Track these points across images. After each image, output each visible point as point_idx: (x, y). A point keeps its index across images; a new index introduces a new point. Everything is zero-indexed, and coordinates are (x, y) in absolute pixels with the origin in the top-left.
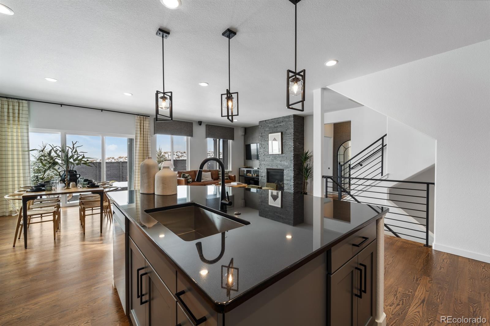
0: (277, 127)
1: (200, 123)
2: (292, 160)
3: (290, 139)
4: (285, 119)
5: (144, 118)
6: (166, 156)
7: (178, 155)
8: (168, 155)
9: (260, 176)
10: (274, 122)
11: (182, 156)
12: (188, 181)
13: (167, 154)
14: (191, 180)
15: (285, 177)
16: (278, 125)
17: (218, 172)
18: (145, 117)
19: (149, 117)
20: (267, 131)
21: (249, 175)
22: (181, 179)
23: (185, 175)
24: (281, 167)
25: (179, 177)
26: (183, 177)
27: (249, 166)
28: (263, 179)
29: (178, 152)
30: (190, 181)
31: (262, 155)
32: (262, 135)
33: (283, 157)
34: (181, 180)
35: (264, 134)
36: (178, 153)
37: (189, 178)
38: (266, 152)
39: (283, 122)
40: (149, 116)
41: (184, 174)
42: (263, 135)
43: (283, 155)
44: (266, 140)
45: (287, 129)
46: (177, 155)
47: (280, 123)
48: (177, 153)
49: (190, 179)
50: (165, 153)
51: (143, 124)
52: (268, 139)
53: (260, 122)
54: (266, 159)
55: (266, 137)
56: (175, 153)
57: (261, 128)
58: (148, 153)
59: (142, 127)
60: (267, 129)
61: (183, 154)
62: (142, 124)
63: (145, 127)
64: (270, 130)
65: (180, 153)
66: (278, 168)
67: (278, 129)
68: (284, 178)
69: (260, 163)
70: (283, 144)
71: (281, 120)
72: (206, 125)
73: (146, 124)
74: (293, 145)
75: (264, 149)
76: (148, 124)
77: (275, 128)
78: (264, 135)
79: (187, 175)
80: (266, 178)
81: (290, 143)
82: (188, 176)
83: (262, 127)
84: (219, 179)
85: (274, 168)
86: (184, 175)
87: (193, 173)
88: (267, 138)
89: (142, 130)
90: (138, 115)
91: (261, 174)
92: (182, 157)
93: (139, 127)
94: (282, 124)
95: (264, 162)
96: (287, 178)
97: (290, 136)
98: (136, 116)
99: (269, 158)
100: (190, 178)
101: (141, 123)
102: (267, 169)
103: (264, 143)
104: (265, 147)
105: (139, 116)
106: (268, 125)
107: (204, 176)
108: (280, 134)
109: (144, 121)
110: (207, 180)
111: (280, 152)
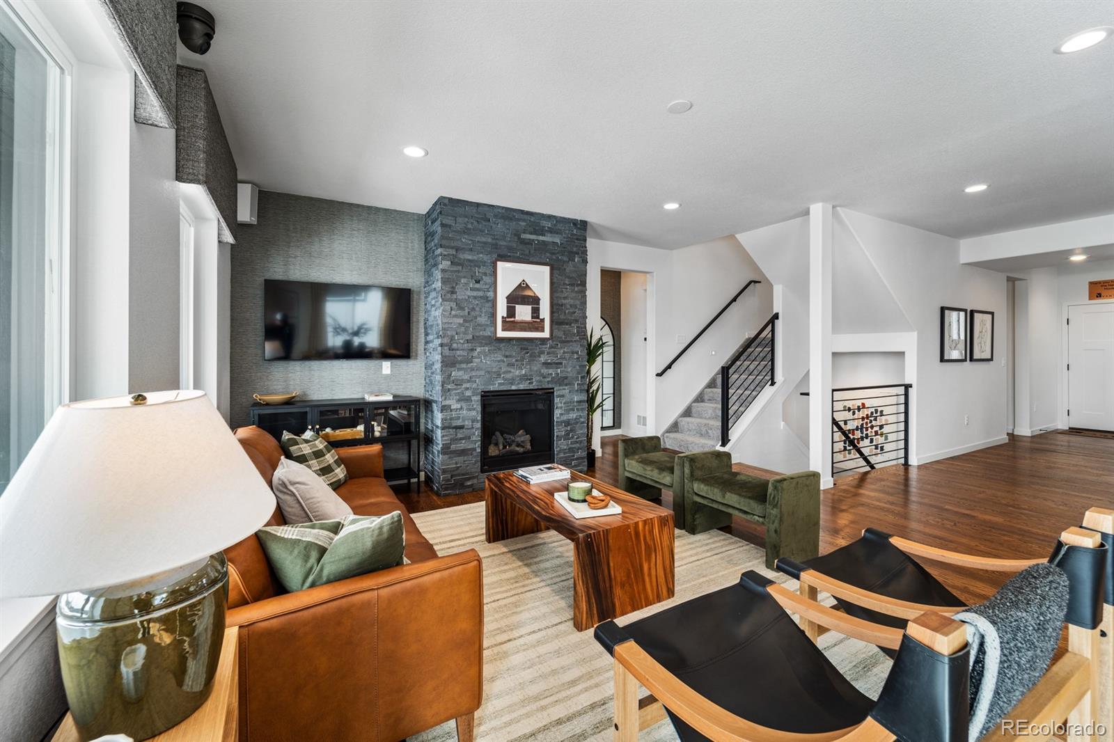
0: (531, 243)
3: (577, 292)
4: (560, 226)
9: (449, 427)
10: (518, 224)
15: (558, 413)
16: (531, 237)
20: (483, 247)
28: (463, 438)
35: (469, 257)
38: (479, 329)
39: (551, 232)
42: (464, 259)
44: (478, 282)
45: (565, 259)
47: (542, 232)
52: (487, 279)
53: (450, 202)
54: (479, 354)
55: (480, 271)
60: (488, 240)
64: (500, 249)
66: (532, 387)
68: (556, 416)
75: (470, 318)
77: (520, 247)
78: (470, 260)
80: (480, 431)
88: (485, 274)
91: (451, 419)
94: (548, 239)
96: (564, 418)
97: (577, 285)
102: (484, 395)
103: (468, 293)
104: (473, 310)
106: (492, 224)
108: (546, 271)
111: (543, 331)
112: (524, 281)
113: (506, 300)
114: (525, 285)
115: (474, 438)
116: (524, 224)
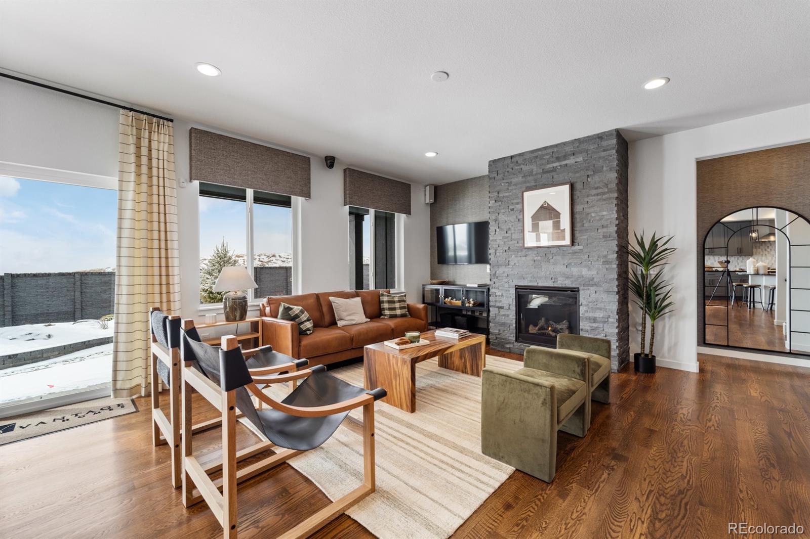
0: (554, 170)
1: (330, 162)
2: (611, 263)
3: (604, 200)
4: (583, 146)
5: (151, 123)
6: (239, 262)
7: (261, 260)
8: (244, 260)
9: (494, 306)
10: (542, 159)
11: (270, 261)
12: (300, 329)
13: (243, 258)
14: (309, 325)
15: (582, 310)
16: (555, 165)
17: (379, 297)
18: (155, 120)
19: (170, 124)
20: (516, 185)
21: (450, 302)
22: (279, 321)
23: (292, 309)
24: (566, 282)
25: (272, 316)
26: (287, 315)
27: (447, 280)
28: (504, 315)
29: (261, 255)
30: (308, 330)
31: (500, 251)
32: (501, 195)
33: (575, 253)
34: (280, 326)
35: (507, 194)
36: (263, 257)
37: (305, 316)
38: (513, 242)
39: (574, 154)
40: (172, 121)
41: (287, 305)
42: (503, 197)
43: (576, 248)
44: (513, 210)
45: (590, 173)
46: (259, 261)
47: (565, 157)
48: (259, 256)
49: (305, 321)
50: (238, 257)
51: (147, 141)
52: (519, 207)
53: (493, 163)
54: (514, 259)
55: (514, 201)
56: (256, 257)
57: (497, 178)
58: (166, 241)
59: (144, 151)
60: (519, 179)
61: (271, 259)
62: (144, 143)
63: (154, 154)
64: (528, 182)
65: (265, 257)
66: (556, 285)
67: (555, 177)
68: (581, 312)
69: (494, 272)
70: (577, 216)
71: (569, 149)
72: (345, 170)
73: (159, 142)
74: (617, 219)
75: (507, 235)
76: (166, 145)
77: (545, 175)
78: (507, 197)
79: (297, 309)
80: (514, 312)
81: (605, 213)
82: (302, 312)
83: (500, 176)
84: (382, 315)
85: (540, 285)
86: (287, 309)
87: (312, 301)
88: (517, 203)
89: (144, 160)
90: (131, 110)
91: (496, 301)
92: (270, 263)
93: (132, 149)
94: (570, 161)
95: (507, 270)
96: (591, 315)
97: (603, 194)
98: (121, 111)
99: (524, 259)
100: (308, 320)
101: (139, 138)
102: (518, 288)
103: (506, 219)
104: (509, 229)
105: (131, 113)
106: (522, 166)
107: (345, 311)
108: (566, 188)
109: (150, 133)
110: (354, 322)
111: (564, 239)
112: (545, 202)
113: (531, 219)
114: (546, 205)
115: (511, 316)
116: (548, 157)
